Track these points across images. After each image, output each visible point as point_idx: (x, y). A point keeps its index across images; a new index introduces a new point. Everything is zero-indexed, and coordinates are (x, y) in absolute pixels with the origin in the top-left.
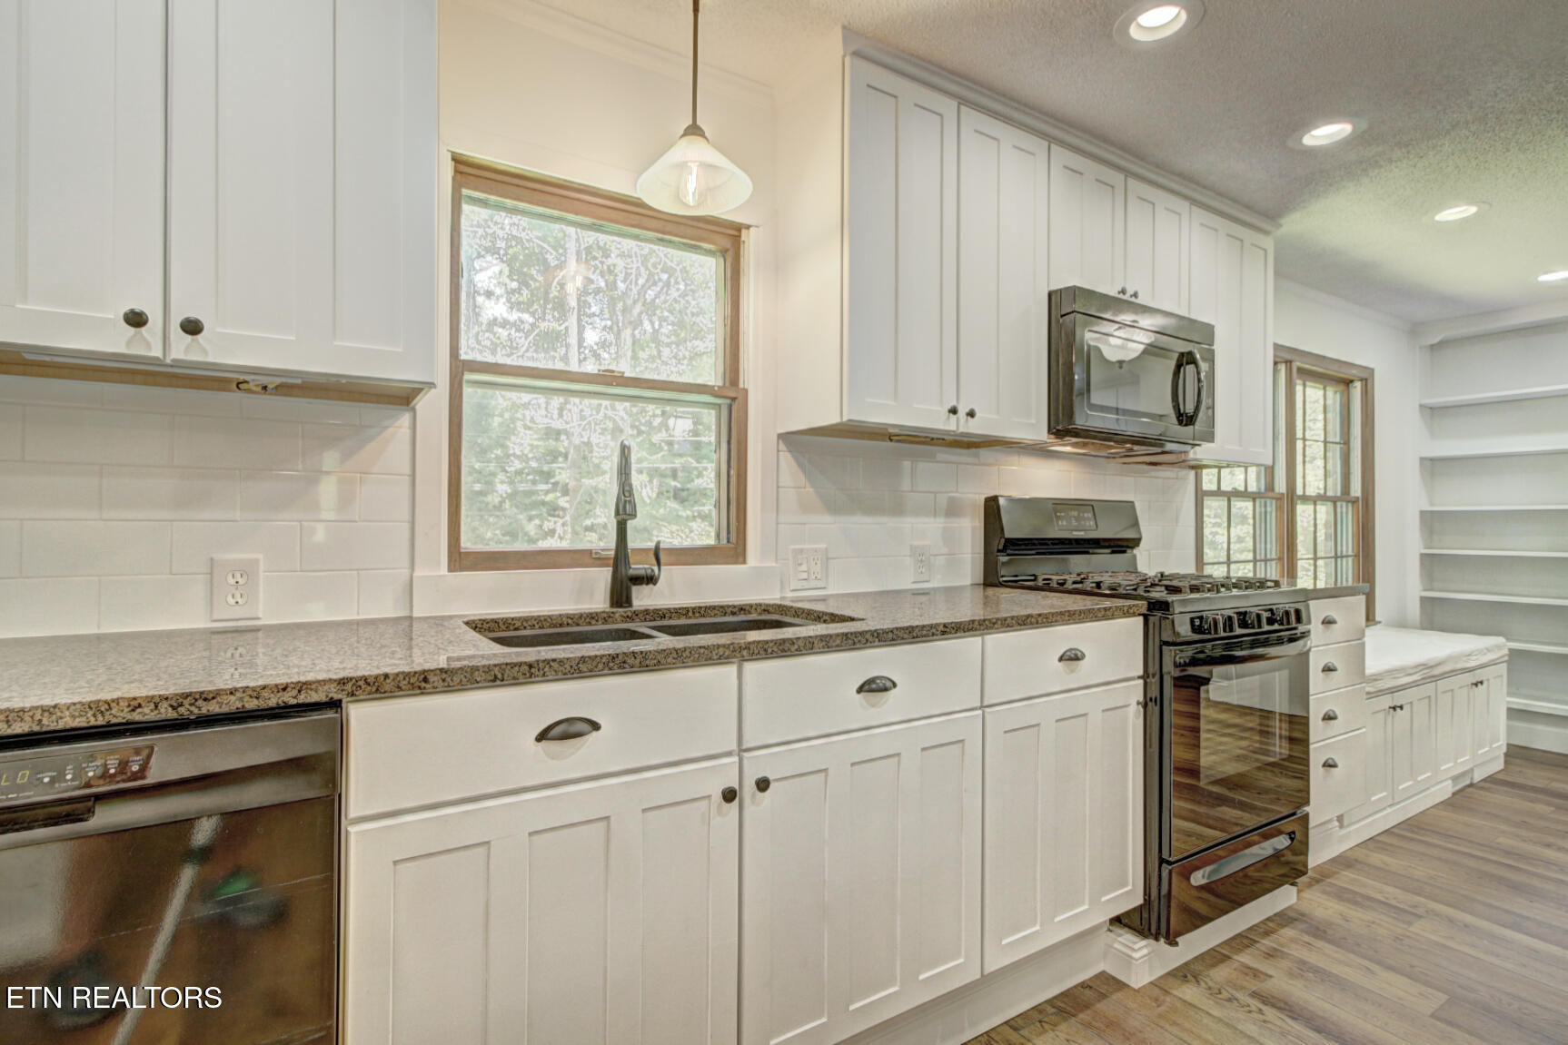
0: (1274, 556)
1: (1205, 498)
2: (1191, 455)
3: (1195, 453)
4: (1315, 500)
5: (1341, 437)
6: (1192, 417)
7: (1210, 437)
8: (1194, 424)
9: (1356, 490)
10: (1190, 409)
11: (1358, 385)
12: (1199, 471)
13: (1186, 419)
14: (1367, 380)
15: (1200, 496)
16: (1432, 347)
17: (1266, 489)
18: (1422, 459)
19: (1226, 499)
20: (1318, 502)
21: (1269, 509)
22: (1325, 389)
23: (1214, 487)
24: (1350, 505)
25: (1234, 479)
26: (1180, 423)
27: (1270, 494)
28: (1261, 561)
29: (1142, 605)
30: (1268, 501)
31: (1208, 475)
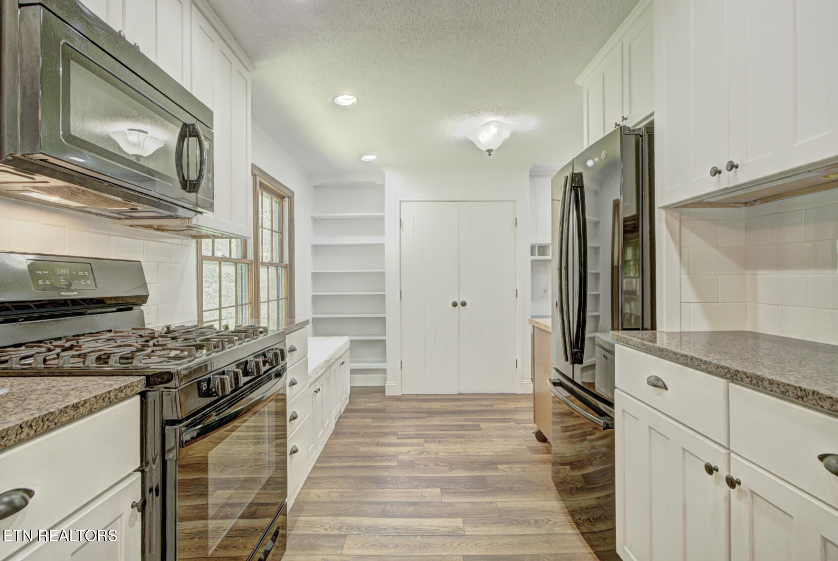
0: (247, 302)
1: (204, 262)
2: (194, 222)
3: (197, 220)
4: (269, 265)
5: (279, 229)
6: (195, 185)
7: (211, 207)
8: (196, 192)
9: (286, 261)
10: (193, 176)
11: (287, 199)
12: (199, 240)
13: (189, 186)
14: (291, 199)
15: (200, 260)
16: (315, 186)
17: (242, 258)
18: (312, 245)
19: (218, 263)
20: (270, 267)
21: (244, 272)
22: (272, 198)
23: (210, 254)
24: (283, 269)
25: (222, 248)
26: (184, 187)
27: (244, 261)
28: (240, 305)
29: (138, 382)
30: (243, 265)
31: (205, 242)
